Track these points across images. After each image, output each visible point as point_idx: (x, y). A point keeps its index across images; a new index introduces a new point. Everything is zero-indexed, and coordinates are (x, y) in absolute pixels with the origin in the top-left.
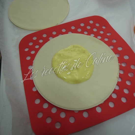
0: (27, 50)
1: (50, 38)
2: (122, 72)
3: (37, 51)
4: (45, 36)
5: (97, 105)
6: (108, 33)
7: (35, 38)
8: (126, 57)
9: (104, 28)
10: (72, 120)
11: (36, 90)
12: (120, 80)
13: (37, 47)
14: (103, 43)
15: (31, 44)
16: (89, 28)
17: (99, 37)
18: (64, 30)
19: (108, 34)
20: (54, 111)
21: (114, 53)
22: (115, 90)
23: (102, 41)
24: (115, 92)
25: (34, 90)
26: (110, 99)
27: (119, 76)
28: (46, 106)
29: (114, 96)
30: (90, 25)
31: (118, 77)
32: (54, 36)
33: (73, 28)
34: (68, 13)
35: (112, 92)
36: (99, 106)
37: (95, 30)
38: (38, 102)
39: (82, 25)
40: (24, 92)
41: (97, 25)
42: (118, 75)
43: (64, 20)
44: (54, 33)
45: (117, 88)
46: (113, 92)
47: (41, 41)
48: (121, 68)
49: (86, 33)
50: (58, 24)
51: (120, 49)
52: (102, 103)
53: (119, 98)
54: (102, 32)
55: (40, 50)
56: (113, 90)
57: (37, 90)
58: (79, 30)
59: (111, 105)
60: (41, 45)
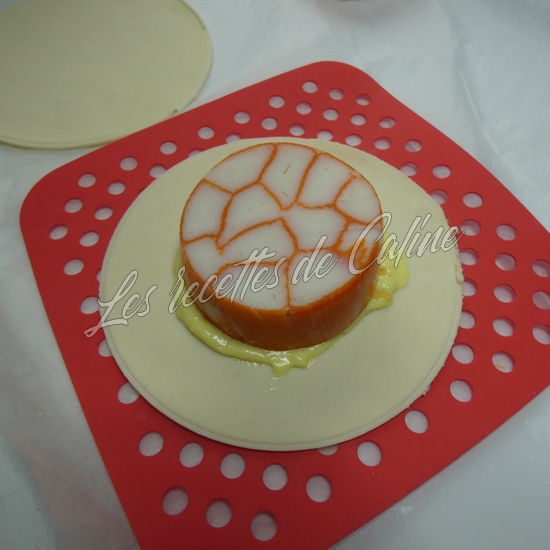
0: (59, 234)
1: (155, 172)
2: (470, 261)
3: (106, 231)
4: (129, 165)
5: (407, 405)
6: (383, 119)
7: (87, 182)
8: (473, 201)
9: (363, 102)
10: (319, 491)
11: (133, 398)
12: (470, 291)
13: (104, 215)
14: (375, 158)
15: (73, 207)
16: (304, 110)
17: (354, 141)
18: (206, 134)
19: (385, 125)
20: (233, 468)
21: (424, 193)
22: (460, 330)
23: (367, 151)
24: (462, 338)
25: (126, 397)
26: (450, 371)
27: (464, 273)
28: (191, 457)
29: (464, 356)
30: (307, 99)
31: (461, 278)
32: (168, 163)
33: (242, 119)
34: (211, 64)
35: (452, 342)
36: (416, 406)
37: (331, 116)
38: (152, 446)
39: (277, 103)
40: (82, 414)
41: (336, 96)
42: (460, 270)
43: (200, 92)
44: (168, 149)
45: (468, 323)
46: (458, 342)
47: (117, 189)
48: (463, 244)
49: (297, 131)
50: (176, 111)
51: (442, 173)
52: (424, 393)
53: (482, 362)
54: (358, 121)
55: (120, 225)
56: (454, 334)
57: (141, 397)
58: (270, 124)
59: (460, 393)
60: (121, 206)
